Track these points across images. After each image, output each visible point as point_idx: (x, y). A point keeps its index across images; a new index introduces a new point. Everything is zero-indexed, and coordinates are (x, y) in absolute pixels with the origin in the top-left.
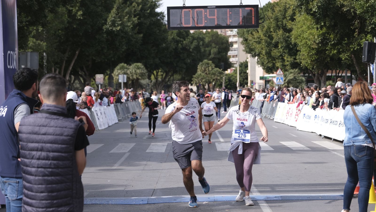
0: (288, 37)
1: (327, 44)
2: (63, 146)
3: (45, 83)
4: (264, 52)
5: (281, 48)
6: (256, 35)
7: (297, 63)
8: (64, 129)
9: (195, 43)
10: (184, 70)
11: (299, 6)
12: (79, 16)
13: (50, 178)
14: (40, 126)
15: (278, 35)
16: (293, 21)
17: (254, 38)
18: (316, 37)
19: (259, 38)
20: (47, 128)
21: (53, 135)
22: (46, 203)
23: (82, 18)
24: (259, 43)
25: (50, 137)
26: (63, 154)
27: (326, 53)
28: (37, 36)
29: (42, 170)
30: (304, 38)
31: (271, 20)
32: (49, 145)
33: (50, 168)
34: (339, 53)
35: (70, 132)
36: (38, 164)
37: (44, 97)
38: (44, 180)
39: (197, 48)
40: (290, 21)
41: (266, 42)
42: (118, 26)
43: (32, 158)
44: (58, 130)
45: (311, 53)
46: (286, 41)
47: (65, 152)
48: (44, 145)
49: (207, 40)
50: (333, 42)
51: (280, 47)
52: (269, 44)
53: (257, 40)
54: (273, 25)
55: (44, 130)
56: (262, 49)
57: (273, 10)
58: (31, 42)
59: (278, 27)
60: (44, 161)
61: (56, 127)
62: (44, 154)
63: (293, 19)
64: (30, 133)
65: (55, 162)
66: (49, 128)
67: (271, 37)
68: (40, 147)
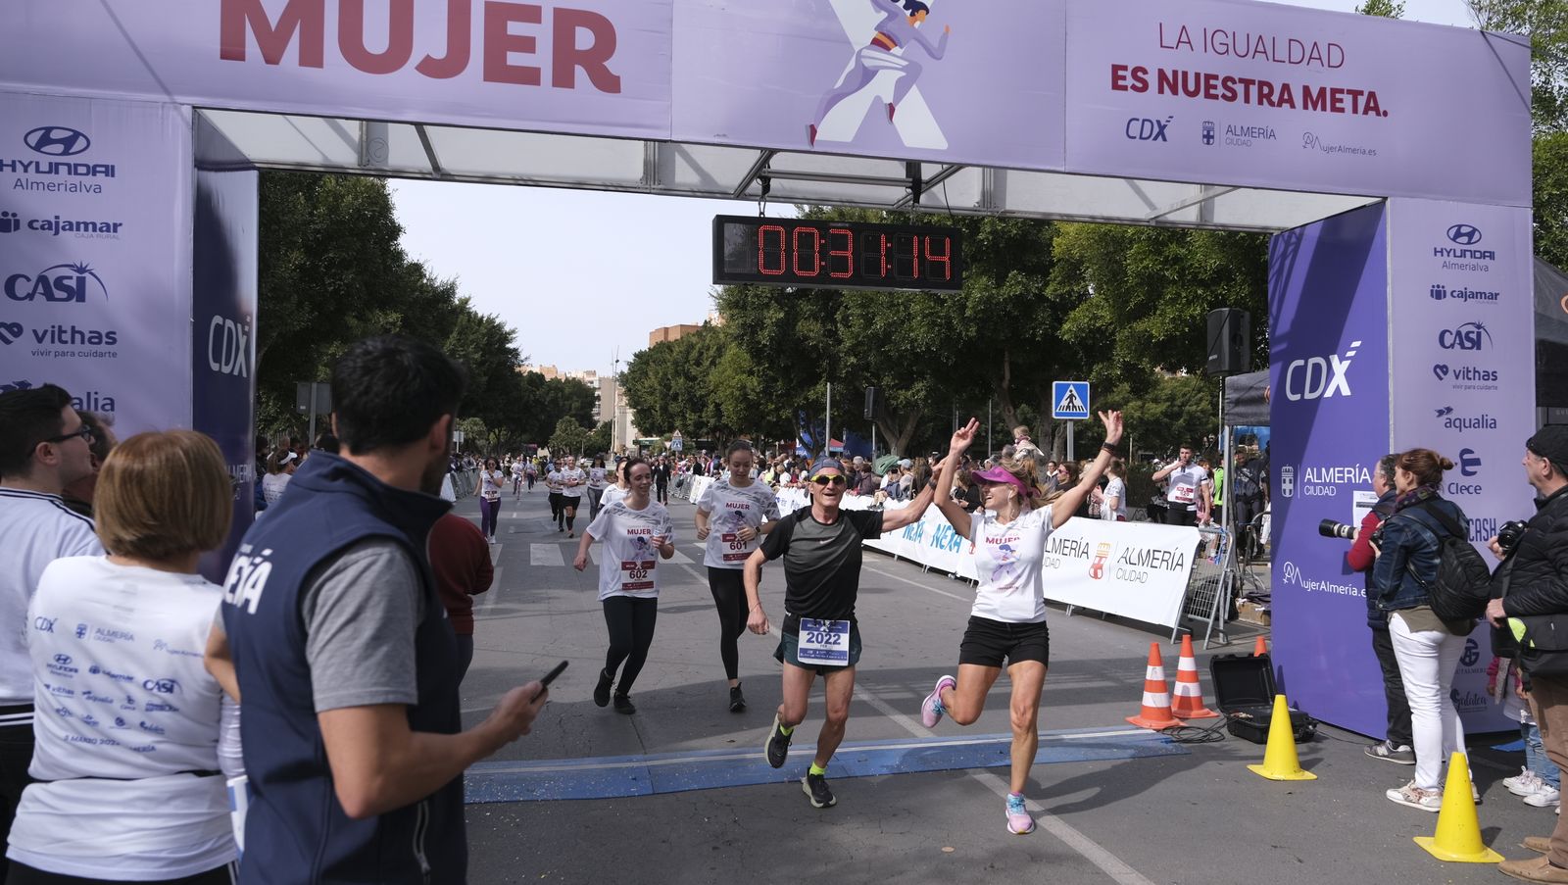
0: (691, 387)
1: (771, 394)
7: (703, 422)
9: (552, 394)
10: (536, 430)
11: (739, 338)
15: (679, 384)
16: (698, 366)
18: (756, 384)
24: (651, 394)
27: (758, 409)
31: (669, 364)
39: (554, 401)
40: (694, 367)
41: (661, 393)
46: (689, 393)
49: (567, 391)
54: (671, 371)
56: (656, 402)
57: (672, 351)
59: (677, 373)
63: (698, 363)
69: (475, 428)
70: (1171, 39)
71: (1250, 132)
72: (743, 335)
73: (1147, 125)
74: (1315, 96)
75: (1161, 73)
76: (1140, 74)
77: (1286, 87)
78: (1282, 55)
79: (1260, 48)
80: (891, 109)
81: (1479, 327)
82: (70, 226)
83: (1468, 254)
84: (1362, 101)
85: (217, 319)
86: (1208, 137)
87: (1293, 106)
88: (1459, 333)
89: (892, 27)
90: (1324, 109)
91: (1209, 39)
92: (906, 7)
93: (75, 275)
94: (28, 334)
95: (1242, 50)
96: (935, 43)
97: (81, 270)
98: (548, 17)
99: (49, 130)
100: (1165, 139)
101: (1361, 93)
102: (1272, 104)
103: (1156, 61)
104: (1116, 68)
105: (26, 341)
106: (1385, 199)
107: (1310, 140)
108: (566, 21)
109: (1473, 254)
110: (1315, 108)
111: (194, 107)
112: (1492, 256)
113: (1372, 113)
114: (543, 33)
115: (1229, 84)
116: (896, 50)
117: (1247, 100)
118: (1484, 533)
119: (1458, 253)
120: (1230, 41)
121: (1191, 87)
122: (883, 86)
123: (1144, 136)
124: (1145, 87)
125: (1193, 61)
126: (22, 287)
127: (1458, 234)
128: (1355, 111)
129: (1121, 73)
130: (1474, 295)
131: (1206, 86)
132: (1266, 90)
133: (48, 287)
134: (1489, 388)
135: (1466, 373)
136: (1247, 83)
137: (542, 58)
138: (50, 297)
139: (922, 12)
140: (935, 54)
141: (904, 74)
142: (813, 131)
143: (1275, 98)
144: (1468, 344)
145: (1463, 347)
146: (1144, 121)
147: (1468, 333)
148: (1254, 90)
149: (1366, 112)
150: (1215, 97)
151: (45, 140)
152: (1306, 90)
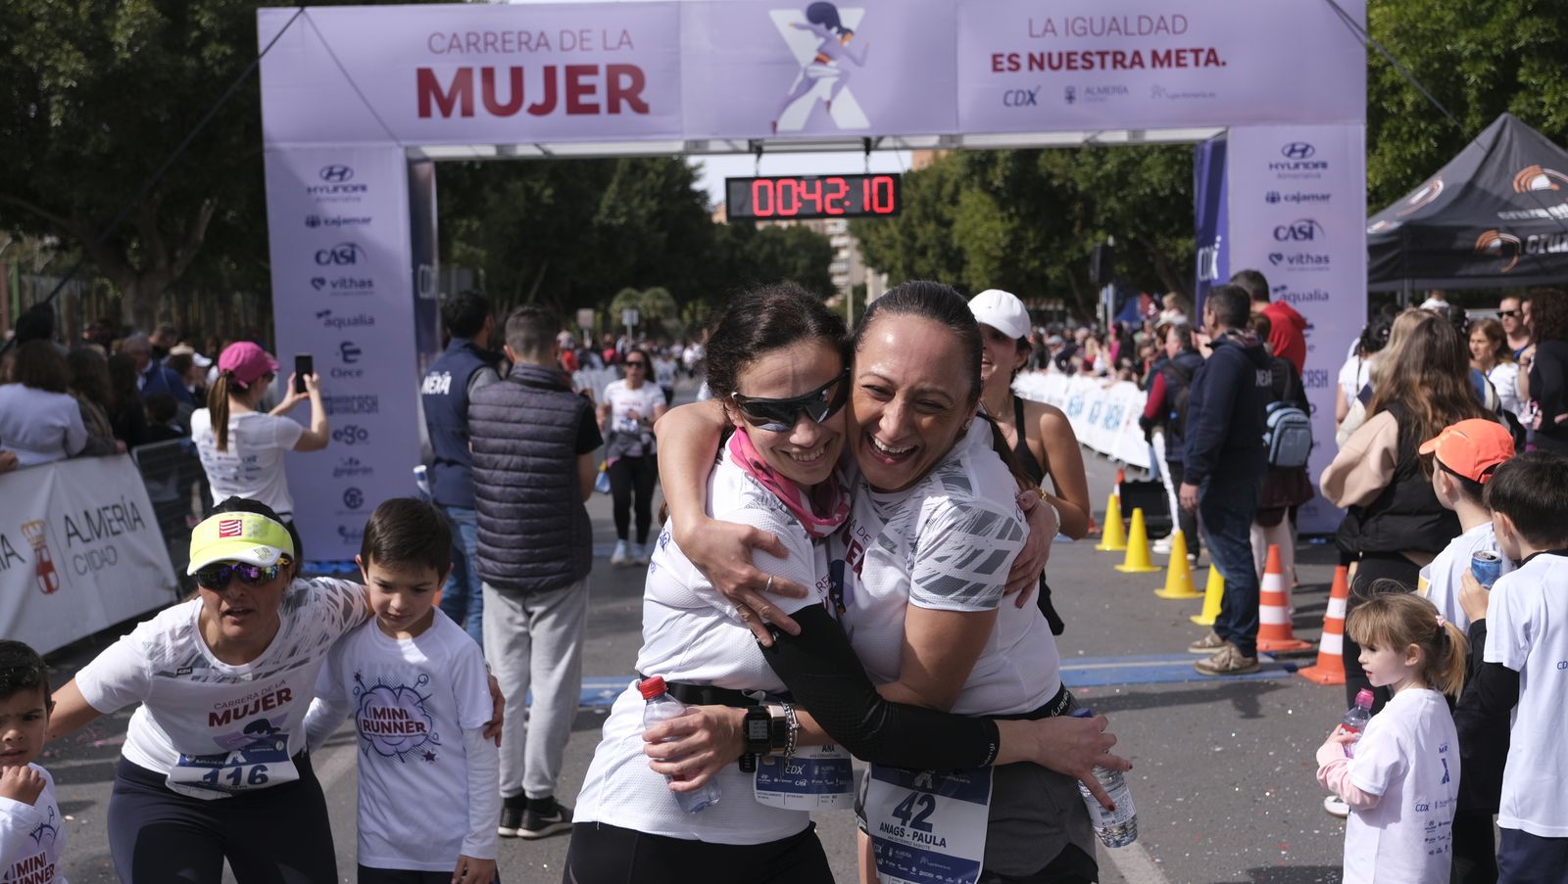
0: (947, 236)
1: (1022, 248)
2: (554, 445)
3: (517, 326)
4: (899, 265)
5: (934, 255)
6: (884, 232)
8: (557, 412)
9: (767, 248)
11: (968, 177)
12: (548, 197)
13: (527, 506)
14: (510, 406)
15: (927, 232)
16: (954, 205)
17: (880, 238)
18: (1001, 235)
19: (890, 237)
20: (523, 409)
21: (535, 423)
22: (521, 555)
23: (551, 201)
24: (890, 247)
25: (528, 428)
26: (554, 461)
28: (469, 238)
29: (514, 490)
30: (977, 238)
32: (526, 443)
33: (526, 487)
34: (1044, 265)
35: (569, 418)
36: (506, 480)
37: (516, 351)
38: (517, 509)
39: (771, 258)
40: (950, 207)
41: (904, 245)
42: (622, 214)
43: (495, 468)
44: (545, 415)
45: (990, 268)
46: (943, 244)
47: (557, 457)
48: (517, 442)
49: (790, 242)
50: (1032, 246)
51: (930, 253)
52: (909, 250)
53: (887, 242)
55: (517, 414)
56: (896, 258)
57: (917, 185)
58: (458, 249)
59: (926, 217)
60: (517, 474)
61: (541, 408)
62: (516, 460)
63: (954, 202)
64: (490, 420)
65: (538, 475)
66: (528, 411)
67: (913, 237)
68: (509, 446)
69: (659, 303)
70: (1038, 29)
71: (1106, 90)
72: (973, 173)
73: (1021, 95)
74: (1162, 54)
75: (1032, 58)
76: (1014, 59)
77: (1137, 54)
78: (1133, 27)
79: (1115, 26)
80: (829, 104)
81: (1311, 222)
82: (347, 221)
83: (1301, 167)
84: (1203, 57)
85: (422, 267)
86: (1070, 98)
87: (1141, 64)
88: (1292, 229)
89: (828, 49)
90: (1170, 65)
91: (1070, 27)
92: (838, 32)
93: (349, 249)
94: (328, 284)
95: (1097, 28)
96: (858, 54)
97: (353, 245)
98: (603, 71)
99: (331, 168)
100: (1034, 103)
101: (1202, 50)
102: (1124, 67)
103: (1024, 48)
104: (995, 57)
105: (328, 287)
106: (1228, 128)
107: (1157, 91)
108: (614, 72)
109: (1306, 166)
110: (1162, 64)
111: (407, 149)
112: (1324, 165)
113: (1212, 66)
114: (600, 81)
115: (1088, 57)
116: (832, 63)
117: (1103, 66)
118: (1316, 382)
119: (1292, 165)
120: (1088, 25)
121: (1055, 62)
122: (823, 89)
123: (1020, 100)
124: (1018, 66)
125: (1055, 45)
126: (324, 258)
127: (1293, 150)
128: (1197, 63)
129: (999, 59)
130: (1306, 198)
131: (1068, 60)
132: (1119, 57)
133: (336, 257)
134: (1321, 269)
135: (1300, 259)
136: (1102, 54)
137: (600, 98)
138: (337, 261)
139: (848, 36)
140: (859, 63)
141: (835, 79)
142: (775, 125)
143: (1127, 62)
144: (1300, 236)
145: (1295, 237)
146: (1018, 92)
147: (1300, 230)
148: (1109, 59)
149: (1206, 64)
150: (1076, 68)
151: (330, 174)
152: (1155, 55)
